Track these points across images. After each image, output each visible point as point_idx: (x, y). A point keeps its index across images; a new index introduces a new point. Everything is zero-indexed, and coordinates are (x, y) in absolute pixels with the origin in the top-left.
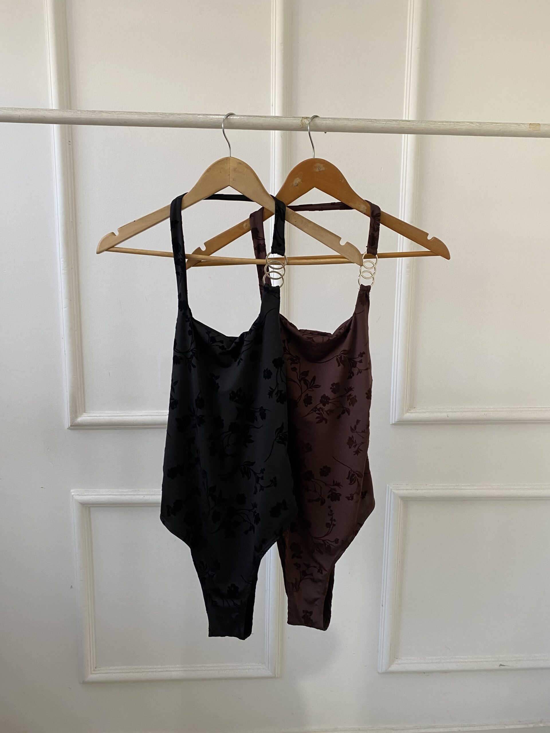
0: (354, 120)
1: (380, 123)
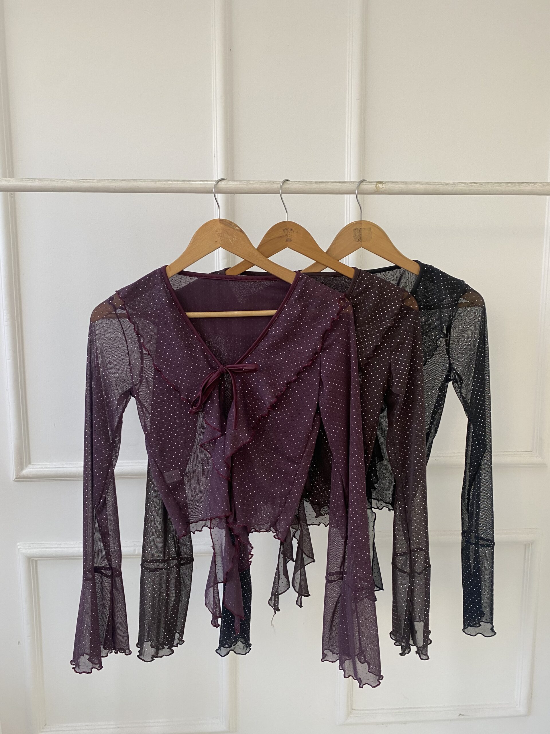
0: (425, 184)
1: (450, 186)
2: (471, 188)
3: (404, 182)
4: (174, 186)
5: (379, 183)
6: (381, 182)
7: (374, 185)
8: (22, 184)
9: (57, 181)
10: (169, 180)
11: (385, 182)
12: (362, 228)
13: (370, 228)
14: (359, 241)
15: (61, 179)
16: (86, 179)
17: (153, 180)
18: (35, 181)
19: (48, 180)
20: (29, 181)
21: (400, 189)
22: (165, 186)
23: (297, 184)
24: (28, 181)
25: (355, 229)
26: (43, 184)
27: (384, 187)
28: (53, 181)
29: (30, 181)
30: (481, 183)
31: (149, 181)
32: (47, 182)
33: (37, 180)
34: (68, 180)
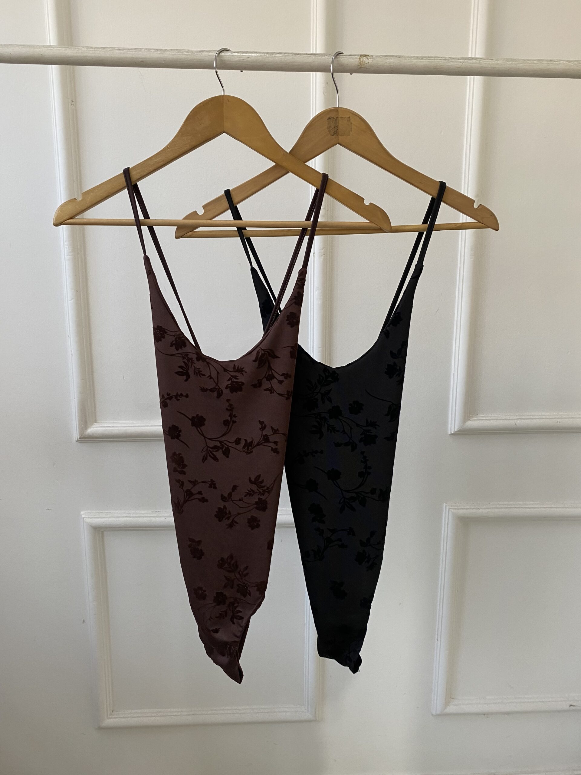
0: (425, 59)
1: (457, 62)
3: (397, 56)
5: (364, 57)
6: (366, 55)
7: (357, 58)
11: (372, 56)
12: (339, 116)
13: (349, 117)
14: (335, 135)
21: (392, 64)
25: (329, 118)
27: (370, 61)
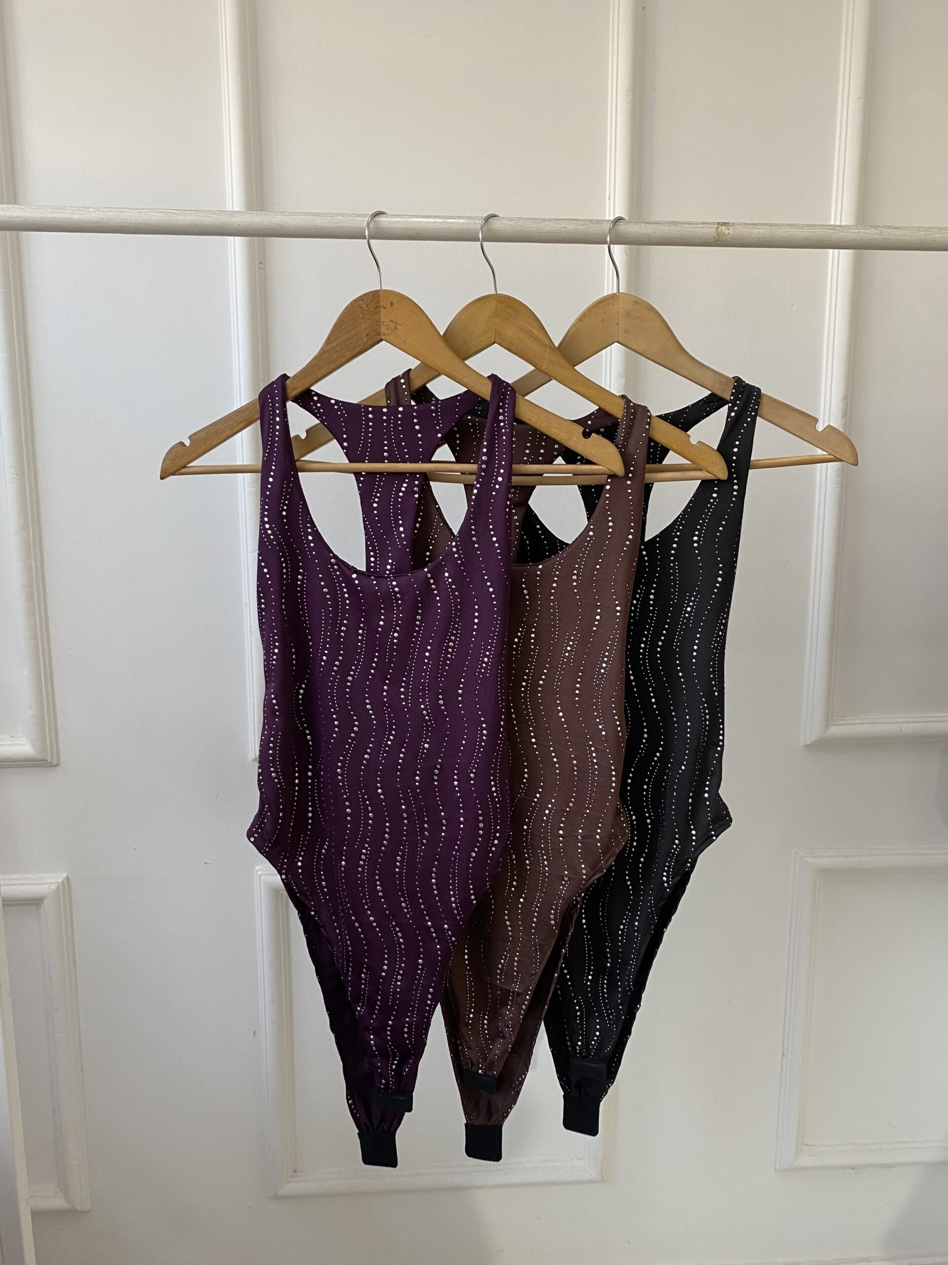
0: (806, 228)
2: (887, 236)
3: (767, 225)
4: (346, 225)
5: (722, 225)
6: (725, 223)
7: (713, 228)
8: (64, 216)
9: (130, 211)
10: (338, 215)
11: (733, 224)
15: (137, 209)
16: (186, 210)
17: (308, 214)
18: (88, 211)
19: (112, 210)
20: (76, 212)
21: (762, 236)
22: (331, 225)
23: (573, 223)
24: (74, 210)
26: (103, 217)
27: (731, 231)
28: (122, 211)
29: (79, 210)
30: (905, 228)
31: (301, 216)
32: (111, 214)
33: (93, 210)
34: (150, 210)
